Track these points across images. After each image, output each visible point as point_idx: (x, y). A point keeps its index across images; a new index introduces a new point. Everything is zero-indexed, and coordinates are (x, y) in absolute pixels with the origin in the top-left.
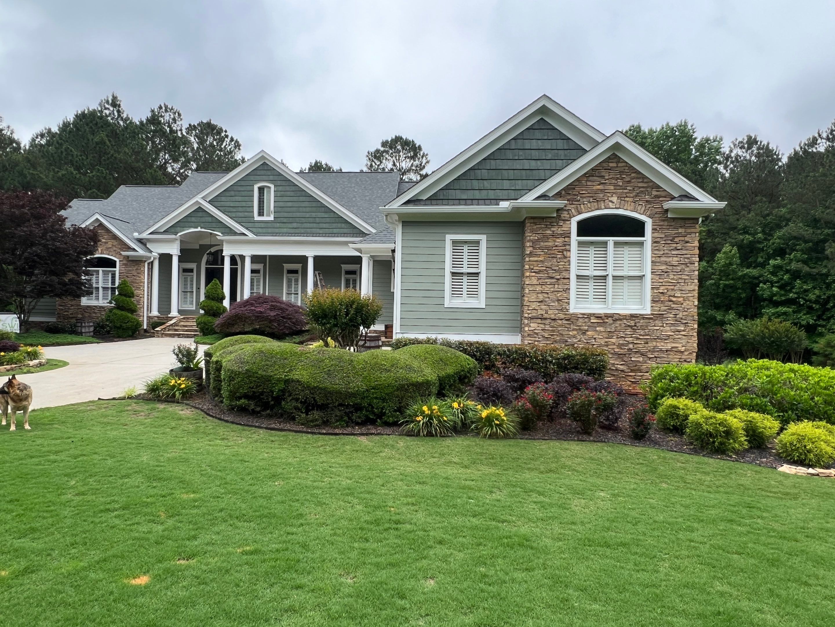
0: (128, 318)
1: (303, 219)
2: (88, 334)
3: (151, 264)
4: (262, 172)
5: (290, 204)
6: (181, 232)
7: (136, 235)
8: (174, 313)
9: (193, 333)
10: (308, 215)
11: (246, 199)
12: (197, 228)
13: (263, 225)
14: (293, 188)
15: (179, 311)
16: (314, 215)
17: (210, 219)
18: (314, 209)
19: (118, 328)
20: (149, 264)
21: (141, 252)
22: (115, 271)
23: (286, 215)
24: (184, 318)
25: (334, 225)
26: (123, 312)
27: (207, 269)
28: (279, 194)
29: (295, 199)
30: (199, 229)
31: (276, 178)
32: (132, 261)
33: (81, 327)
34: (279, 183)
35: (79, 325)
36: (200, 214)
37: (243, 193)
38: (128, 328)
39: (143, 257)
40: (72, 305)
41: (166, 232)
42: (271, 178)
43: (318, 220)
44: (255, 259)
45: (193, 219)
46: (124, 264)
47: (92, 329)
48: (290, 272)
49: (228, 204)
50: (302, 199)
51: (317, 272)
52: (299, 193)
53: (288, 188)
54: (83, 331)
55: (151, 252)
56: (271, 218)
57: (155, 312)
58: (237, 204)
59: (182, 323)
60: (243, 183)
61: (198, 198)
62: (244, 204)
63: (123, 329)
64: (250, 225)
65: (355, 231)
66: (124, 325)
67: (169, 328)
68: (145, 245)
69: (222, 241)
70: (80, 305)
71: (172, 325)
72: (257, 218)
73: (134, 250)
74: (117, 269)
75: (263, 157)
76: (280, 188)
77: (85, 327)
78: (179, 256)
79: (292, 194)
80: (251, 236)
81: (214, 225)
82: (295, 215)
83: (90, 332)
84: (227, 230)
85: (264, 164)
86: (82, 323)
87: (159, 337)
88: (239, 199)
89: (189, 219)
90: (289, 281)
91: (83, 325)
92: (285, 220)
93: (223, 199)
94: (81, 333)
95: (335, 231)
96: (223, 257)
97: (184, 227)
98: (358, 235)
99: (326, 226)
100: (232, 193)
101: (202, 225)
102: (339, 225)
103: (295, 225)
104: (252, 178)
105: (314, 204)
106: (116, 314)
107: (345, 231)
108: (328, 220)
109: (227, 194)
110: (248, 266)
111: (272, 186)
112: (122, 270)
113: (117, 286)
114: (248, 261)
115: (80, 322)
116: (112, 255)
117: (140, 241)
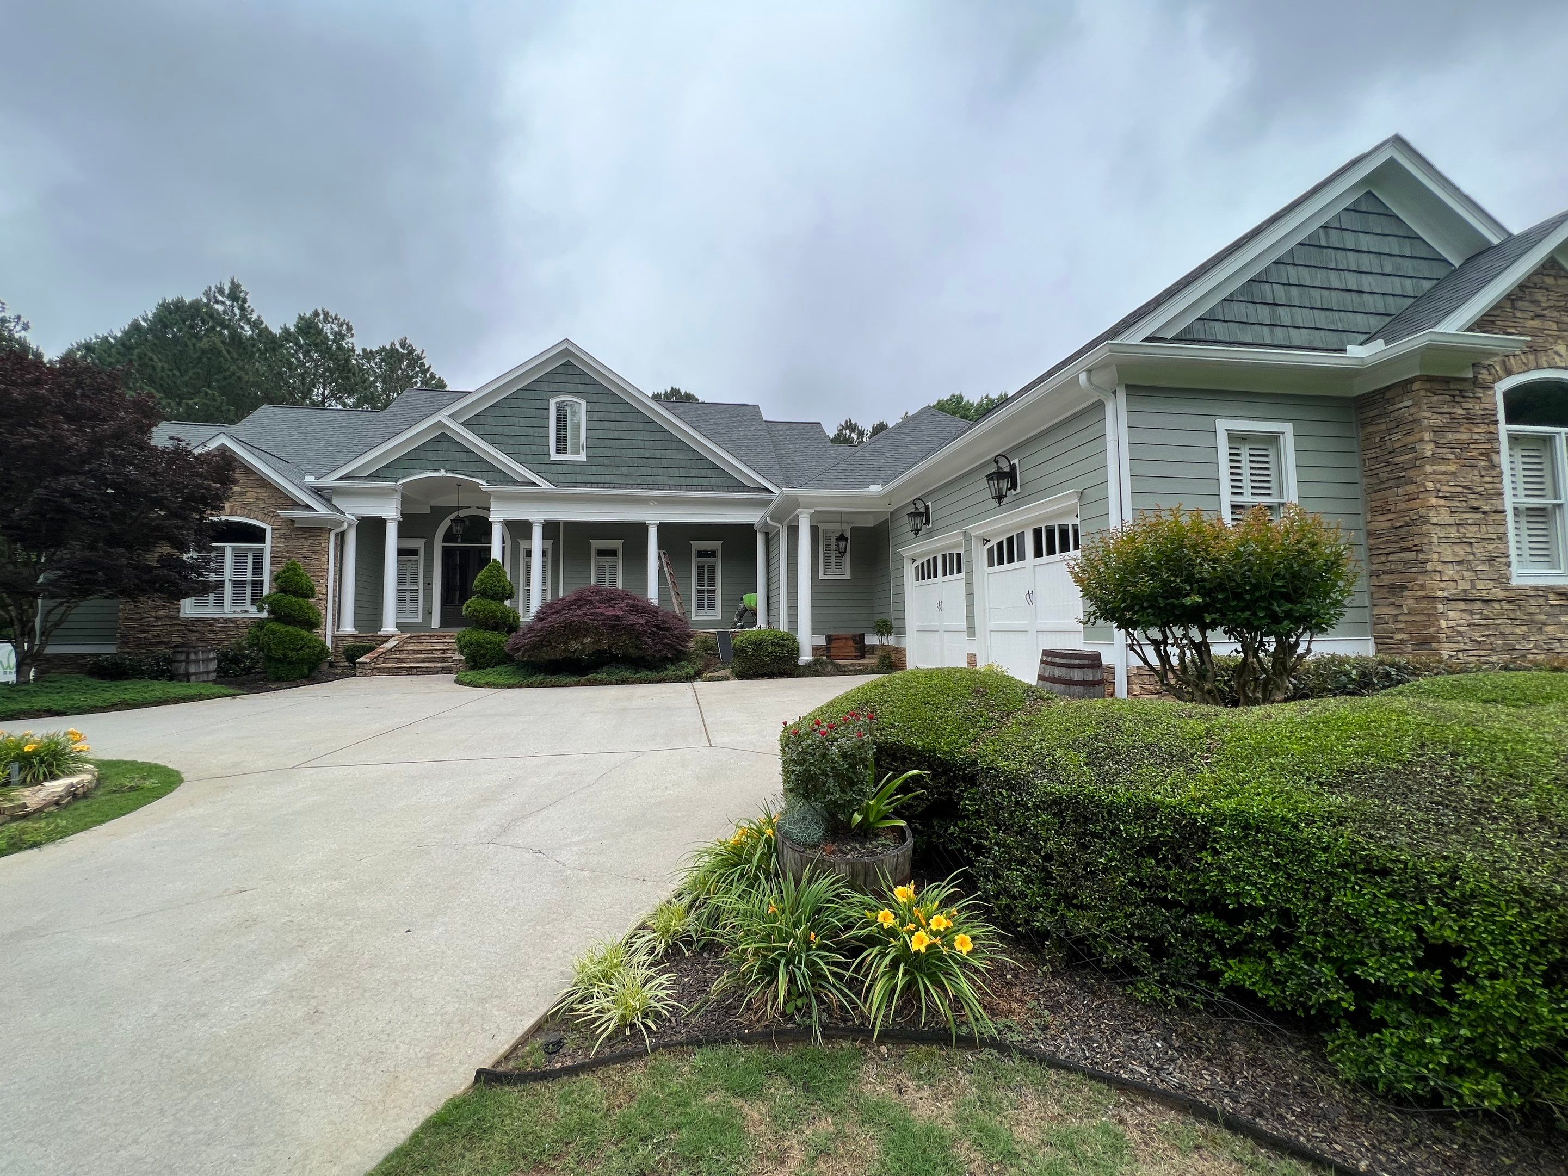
0: (302, 639)
1: (640, 461)
2: (205, 677)
3: (342, 536)
4: (563, 378)
5: (616, 434)
6: (405, 477)
7: (310, 479)
8: (389, 627)
9: (438, 665)
10: (647, 454)
11: (535, 422)
12: (437, 470)
13: (565, 469)
14: (622, 408)
15: (399, 626)
16: (658, 454)
17: (463, 456)
18: (659, 444)
19: (280, 661)
20: (336, 535)
21: (321, 510)
22: (262, 549)
23: (607, 452)
24: (411, 637)
25: (694, 472)
26: (290, 628)
27: (447, 553)
28: (595, 416)
29: (625, 426)
30: (442, 473)
31: (589, 389)
32: (302, 529)
33: (188, 661)
34: (595, 398)
35: (183, 657)
36: (444, 446)
37: (528, 413)
38: (302, 661)
39: (325, 520)
40: (158, 619)
41: (371, 477)
42: (581, 388)
43: (665, 463)
44: (551, 529)
45: (430, 455)
46: (281, 536)
47: (213, 666)
48: (601, 553)
49: (499, 430)
50: (636, 426)
51: (662, 551)
52: (631, 417)
53: (610, 407)
54: (192, 669)
55: (344, 513)
56: (582, 457)
57: (348, 628)
58: (518, 431)
59: (409, 647)
60: (527, 395)
61: (442, 416)
62: (530, 431)
63: (290, 663)
64: (543, 468)
65: (729, 482)
66: (290, 654)
67: (385, 657)
68: (329, 501)
69: (488, 495)
70: (178, 618)
71: (390, 651)
72: (554, 456)
73: (308, 507)
74: (267, 546)
75: (566, 352)
76: (598, 407)
77: (197, 661)
78: (399, 522)
79: (619, 417)
80: (545, 486)
81: (473, 466)
82: (624, 453)
83: (208, 673)
84: (498, 477)
85: (568, 364)
86: (188, 654)
87: (366, 675)
88: (522, 422)
89: (422, 455)
90: (600, 568)
91: (193, 657)
92: (607, 462)
93: (490, 420)
94: (187, 677)
95: (696, 481)
96: (490, 525)
97: (409, 470)
98: (736, 489)
99: (682, 472)
100: (508, 412)
101: (448, 467)
102: (703, 472)
103: (625, 470)
104: (545, 386)
105: (658, 436)
106: (273, 632)
107: (713, 482)
108: (683, 463)
109: (498, 412)
110: (537, 542)
111: (583, 403)
112: (278, 547)
113: (266, 577)
114: (537, 532)
115: (181, 652)
116: (255, 518)
117: (317, 492)
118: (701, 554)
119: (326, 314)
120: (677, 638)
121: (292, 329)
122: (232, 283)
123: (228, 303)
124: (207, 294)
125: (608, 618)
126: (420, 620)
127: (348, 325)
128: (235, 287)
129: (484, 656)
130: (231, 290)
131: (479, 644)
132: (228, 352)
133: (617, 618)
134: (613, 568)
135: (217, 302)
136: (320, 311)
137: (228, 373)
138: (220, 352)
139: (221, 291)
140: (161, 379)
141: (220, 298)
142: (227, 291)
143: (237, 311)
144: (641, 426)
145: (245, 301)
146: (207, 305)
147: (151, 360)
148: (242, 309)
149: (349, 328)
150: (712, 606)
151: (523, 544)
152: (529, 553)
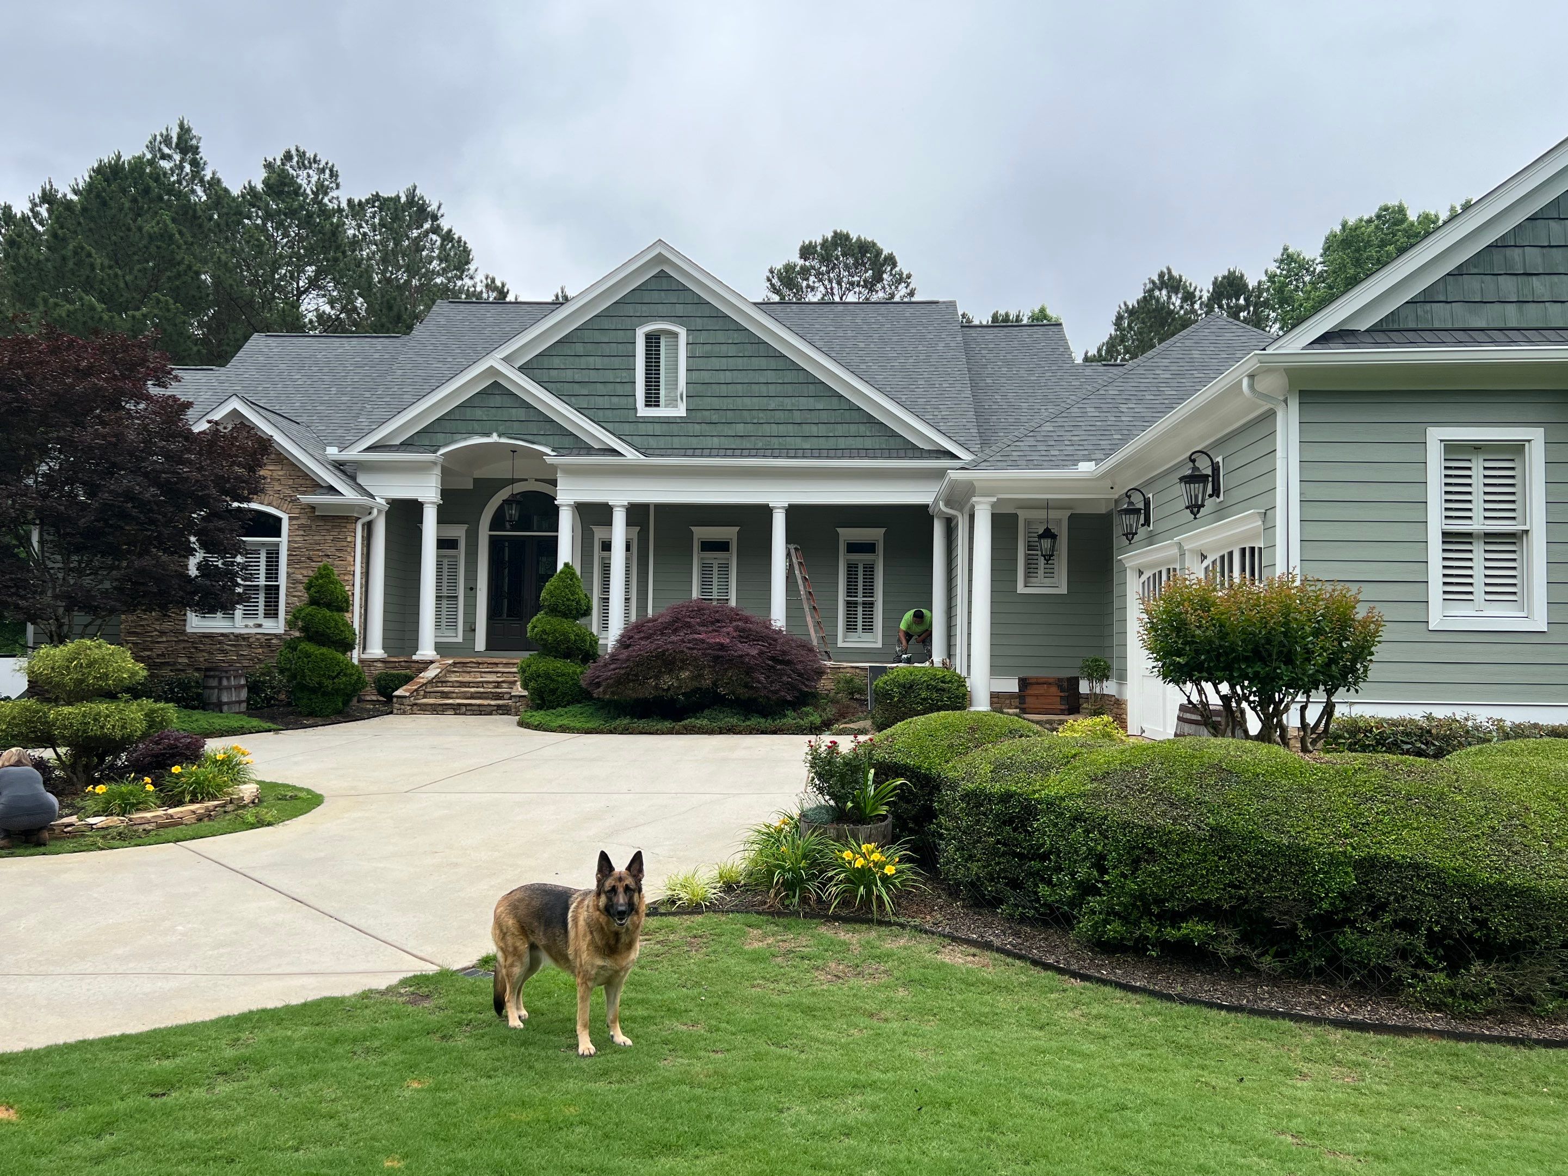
0: (338, 664)
1: (761, 414)
2: (236, 708)
3: (369, 527)
4: (655, 296)
5: (728, 376)
6: (446, 445)
7: (332, 451)
8: (426, 651)
9: (493, 703)
10: (773, 404)
11: (616, 362)
12: (488, 434)
13: (658, 429)
14: (737, 337)
15: (439, 647)
16: (788, 403)
17: (521, 414)
18: (789, 389)
20: (363, 525)
21: (349, 494)
22: (277, 545)
23: (716, 403)
24: (455, 664)
25: (840, 429)
26: (324, 650)
27: (495, 543)
28: (699, 351)
29: (740, 363)
30: (494, 438)
31: (690, 310)
32: (324, 518)
33: (220, 688)
34: (699, 323)
35: (214, 683)
36: (497, 400)
37: (607, 349)
38: (337, 691)
39: (351, 507)
40: (162, 633)
41: (407, 445)
42: (680, 310)
43: (797, 416)
44: (637, 513)
45: (479, 413)
46: (301, 527)
47: (244, 694)
48: (708, 546)
49: (569, 375)
50: (756, 363)
51: (792, 547)
52: (749, 350)
53: (721, 337)
54: (225, 699)
55: (372, 497)
56: (681, 411)
57: (376, 650)
58: (594, 376)
59: (453, 678)
60: (606, 324)
61: (494, 361)
62: (610, 376)
63: (325, 694)
64: (627, 428)
65: (893, 443)
66: (327, 682)
67: (425, 689)
68: (353, 478)
69: (554, 468)
70: (183, 632)
71: (430, 682)
72: (643, 411)
73: (332, 490)
74: (284, 540)
75: (660, 259)
76: (702, 337)
77: (229, 688)
78: (439, 506)
79: (732, 350)
80: (631, 455)
81: (533, 428)
82: (739, 403)
83: (240, 702)
84: (567, 442)
85: (662, 275)
86: (220, 679)
87: (404, 713)
88: (599, 362)
89: (469, 413)
90: (706, 570)
91: (225, 682)
92: (715, 418)
93: (556, 362)
94: (219, 707)
95: (842, 443)
96: (556, 509)
97: (454, 434)
98: (902, 453)
99: (822, 430)
100: (579, 349)
101: (501, 429)
102: (853, 429)
103: (740, 429)
104: (629, 309)
105: (789, 377)
107: (868, 443)
108: (824, 416)
109: (567, 350)
110: (619, 532)
111: (682, 332)
112: (296, 542)
113: (283, 581)
114: (619, 519)
115: (213, 677)
116: (269, 504)
117: (339, 466)
118: (853, 548)
119: (302, 155)
120: (800, 675)
121: (260, 187)
122: (181, 126)
123: (177, 157)
124: (151, 146)
125: (711, 646)
126: (460, 639)
127: (331, 171)
128: (184, 131)
129: (553, 691)
130: (179, 137)
131: (547, 676)
132: (180, 233)
133: (722, 647)
134: (725, 568)
135: (164, 157)
136: (294, 152)
137: (182, 268)
138: (171, 237)
139: (167, 140)
140: (102, 282)
141: (166, 151)
142: (175, 140)
143: (187, 168)
144: (763, 363)
145: (195, 150)
146: (151, 162)
147: (89, 255)
148: (195, 163)
149: (334, 175)
150: (868, 627)
151: (599, 533)
152: (607, 546)
